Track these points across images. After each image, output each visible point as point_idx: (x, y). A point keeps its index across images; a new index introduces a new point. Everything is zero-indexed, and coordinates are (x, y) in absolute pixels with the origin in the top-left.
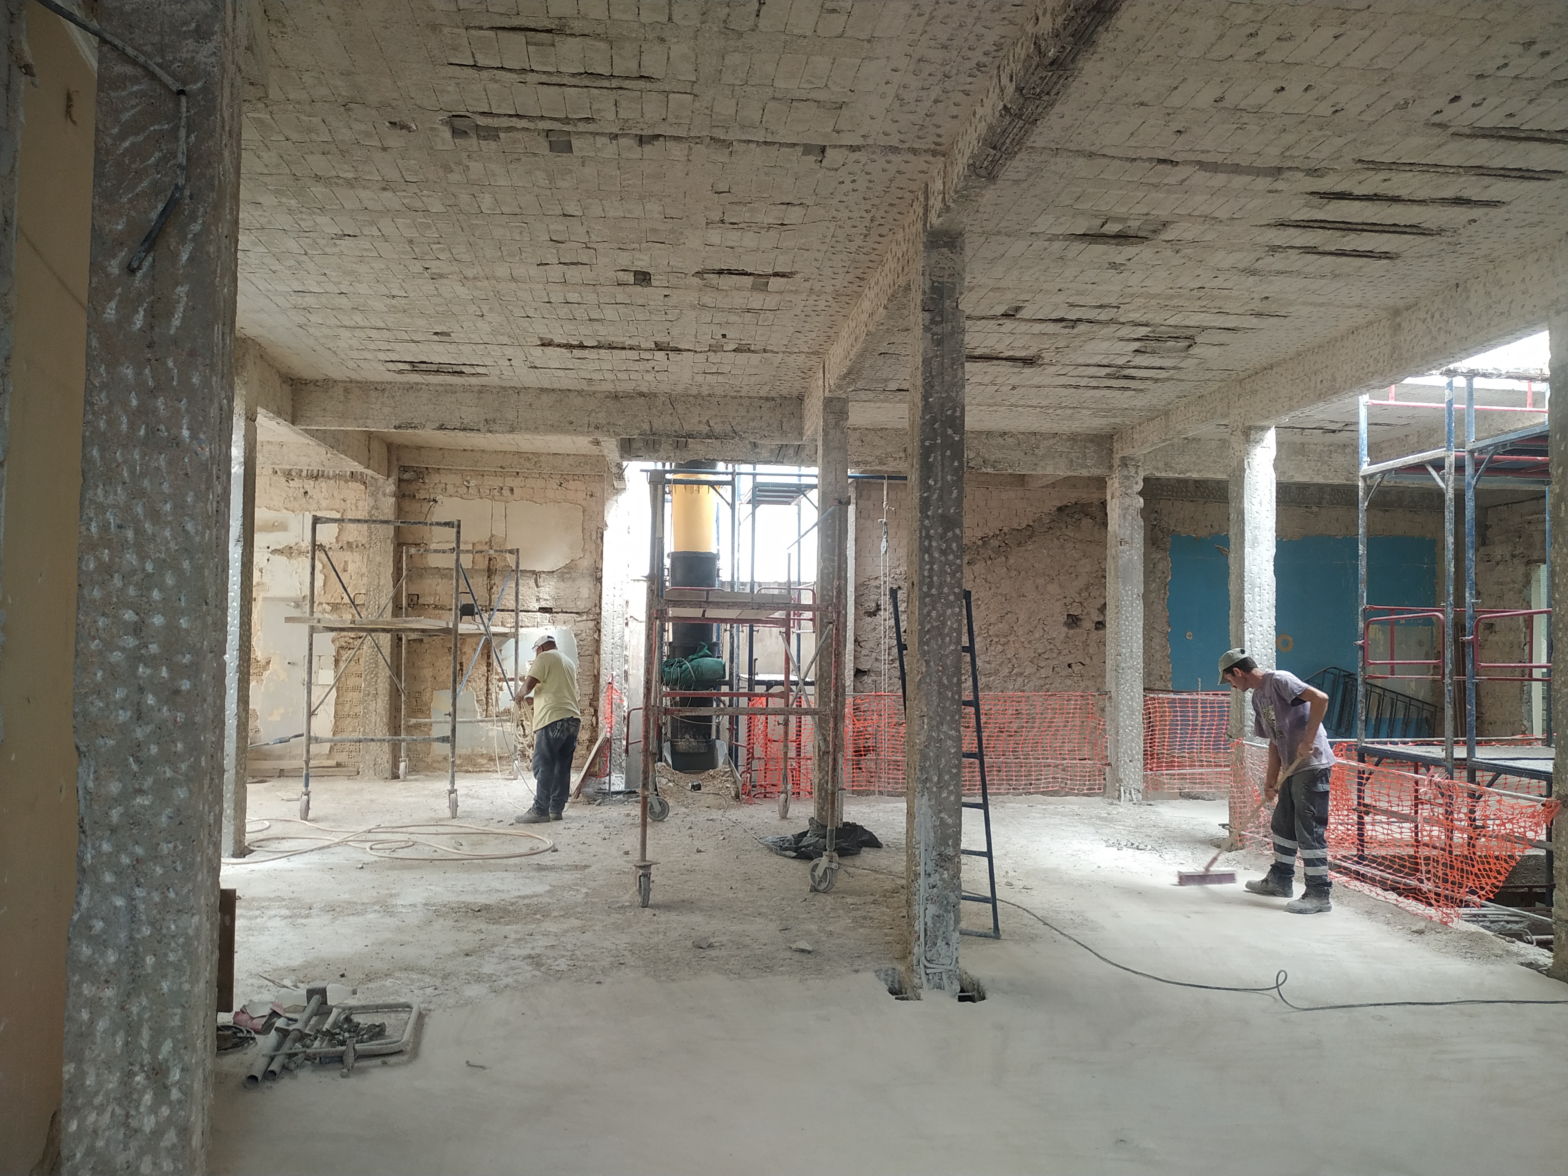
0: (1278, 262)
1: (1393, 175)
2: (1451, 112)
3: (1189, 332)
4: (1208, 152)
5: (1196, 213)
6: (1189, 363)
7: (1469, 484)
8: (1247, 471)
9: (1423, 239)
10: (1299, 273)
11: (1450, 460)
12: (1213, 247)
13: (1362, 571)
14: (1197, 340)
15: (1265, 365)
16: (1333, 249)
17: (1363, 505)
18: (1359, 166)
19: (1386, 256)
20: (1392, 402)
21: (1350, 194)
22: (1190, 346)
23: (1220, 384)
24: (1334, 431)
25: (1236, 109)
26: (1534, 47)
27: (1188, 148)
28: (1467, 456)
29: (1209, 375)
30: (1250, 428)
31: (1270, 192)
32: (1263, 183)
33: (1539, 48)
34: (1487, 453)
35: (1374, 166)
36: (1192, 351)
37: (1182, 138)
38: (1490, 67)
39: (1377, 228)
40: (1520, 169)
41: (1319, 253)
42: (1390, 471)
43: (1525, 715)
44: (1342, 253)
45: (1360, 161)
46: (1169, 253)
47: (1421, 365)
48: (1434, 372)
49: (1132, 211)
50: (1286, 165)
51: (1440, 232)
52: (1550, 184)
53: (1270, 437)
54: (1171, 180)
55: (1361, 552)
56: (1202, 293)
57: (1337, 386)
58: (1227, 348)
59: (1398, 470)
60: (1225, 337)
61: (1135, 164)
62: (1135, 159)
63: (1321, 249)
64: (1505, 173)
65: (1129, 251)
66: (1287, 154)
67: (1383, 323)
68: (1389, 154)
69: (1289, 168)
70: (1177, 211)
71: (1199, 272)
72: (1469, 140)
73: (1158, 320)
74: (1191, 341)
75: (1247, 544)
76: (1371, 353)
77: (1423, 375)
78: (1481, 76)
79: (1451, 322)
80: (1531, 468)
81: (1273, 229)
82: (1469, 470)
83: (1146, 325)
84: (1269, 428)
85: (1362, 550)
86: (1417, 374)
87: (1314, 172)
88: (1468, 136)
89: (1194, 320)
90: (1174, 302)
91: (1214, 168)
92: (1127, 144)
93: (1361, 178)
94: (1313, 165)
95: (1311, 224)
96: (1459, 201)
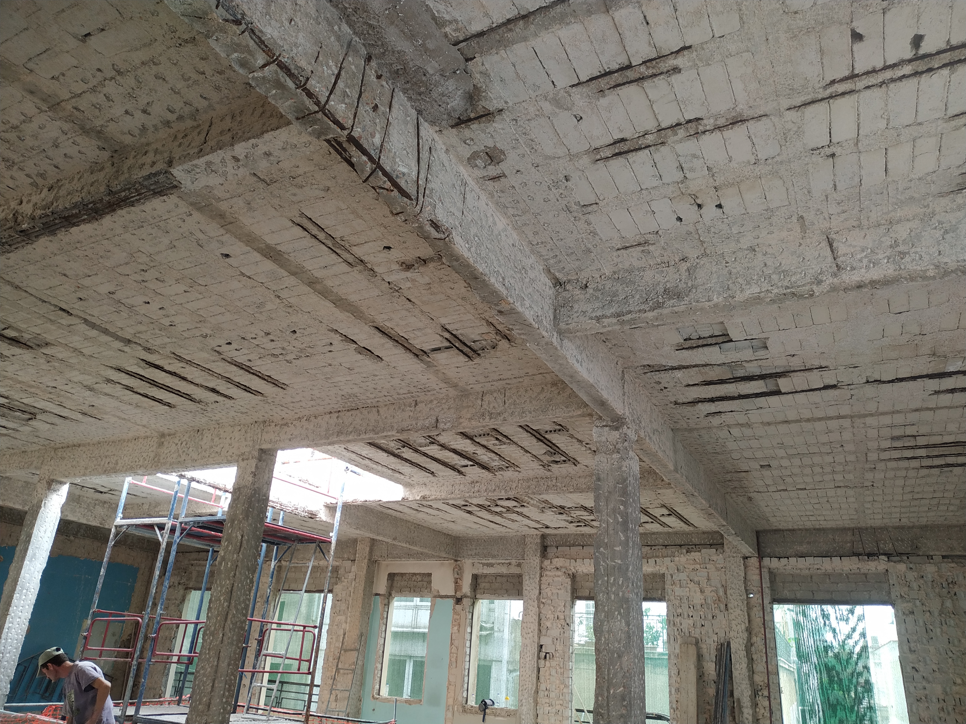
0: (108, 388)
1: (187, 366)
2: (225, 348)
3: (33, 410)
4: (94, 316)
5: (70, 345)
6: (27, 429)
7: (175, 541)
8: (43, 509)
9: (190, 402)
10: (118, 398)
11: (168, 526)
12: (72, 367)
13: (99, 586)
14: (38, 417)
15: (75, 443)
16: (142, 392)
17: (111, 543)
18: (172, 356)
19: (169, 405)
20: (144, 484)
21: (162, 368)
22: (30, 419)
23: (41, 447)
24: (101, 492)
25: (119, 302)
26: (269, 336)
27: (82, 309)
28: (178, 525)
29: (36, 440)
30: (53, 481)
31: (120, 350)
32: (118, 345)
33: (271, 337)
34: (189, 525)
35: (180, 358)
36: (30, 422)
37: (81, 303)
38: (249, 336)
39: (169, 389)
40: (245, 386)
41: (133, 392)
42: (133, 525)
43: (164, 684)
44: (146, 396)
45: (174, 353)
46: (42, 361)
47: (168, 468)
48: (174, 474)
49: (29, 329)
50: (134, 340)
51: (200, 402)
52: (256, 397)
53: (65, 489)
54: (64, 322)
55: (101, 573)
56: (53, 390)
57: (118, 468)
58: (55, 427)
59: (137, 526)
60: (57, 420)
61: (44, 304)
62: (45, 302)
63: (135, 390)
64: (238, 385)
65: (16, 350)
66: (137, 335)
67: (155, 439)
68: (189, 356)
69: (136, 343)
70: (59, 340)
71: (57, 378)
72: (228, 364)
73: (16, 397)
74: (33, 416)
75: (27, 558)
76: (143, 454)
77: (167, 474)
78: (244, 338)
79: (191, 449)
80: (206, 537)
81: (113, 370)
82: (177, 533)
83: (6, 398)
84: (66, 483)
85: (103, 572)
86: (165, 473)
87: (148, 350)
88: (229, 362)
89: (41, 404)
90: (33, 390)
91: (93, 326)
92: (45, 292)
93: (171, 361)
94: (149, 346)
95: (135, 375)
96: (213, 390)
